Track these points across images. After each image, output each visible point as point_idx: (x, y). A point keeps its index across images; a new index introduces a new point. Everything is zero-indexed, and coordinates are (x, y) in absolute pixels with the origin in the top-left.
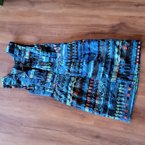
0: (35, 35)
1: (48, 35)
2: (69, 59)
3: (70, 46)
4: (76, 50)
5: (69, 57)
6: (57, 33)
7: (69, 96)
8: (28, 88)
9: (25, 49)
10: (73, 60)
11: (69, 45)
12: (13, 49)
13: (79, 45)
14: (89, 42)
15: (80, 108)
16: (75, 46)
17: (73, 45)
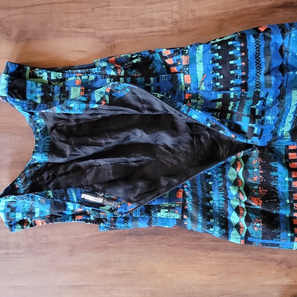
0: (93, 35)
1: (138, 30)
2: (220, 90)
3: (219, 47)
4: (242, 57)
5: (218, 84)
6: (170, 21)
7: (235, 218)
8: (92, 218)
9: (63, 80)
10: (232, 89)
11: (216, 45)
12: (21, 85)
13: (252, 40)
14: (284, 30)
15: (278, 245)
16: (239, 45)
17: (230, 43)
